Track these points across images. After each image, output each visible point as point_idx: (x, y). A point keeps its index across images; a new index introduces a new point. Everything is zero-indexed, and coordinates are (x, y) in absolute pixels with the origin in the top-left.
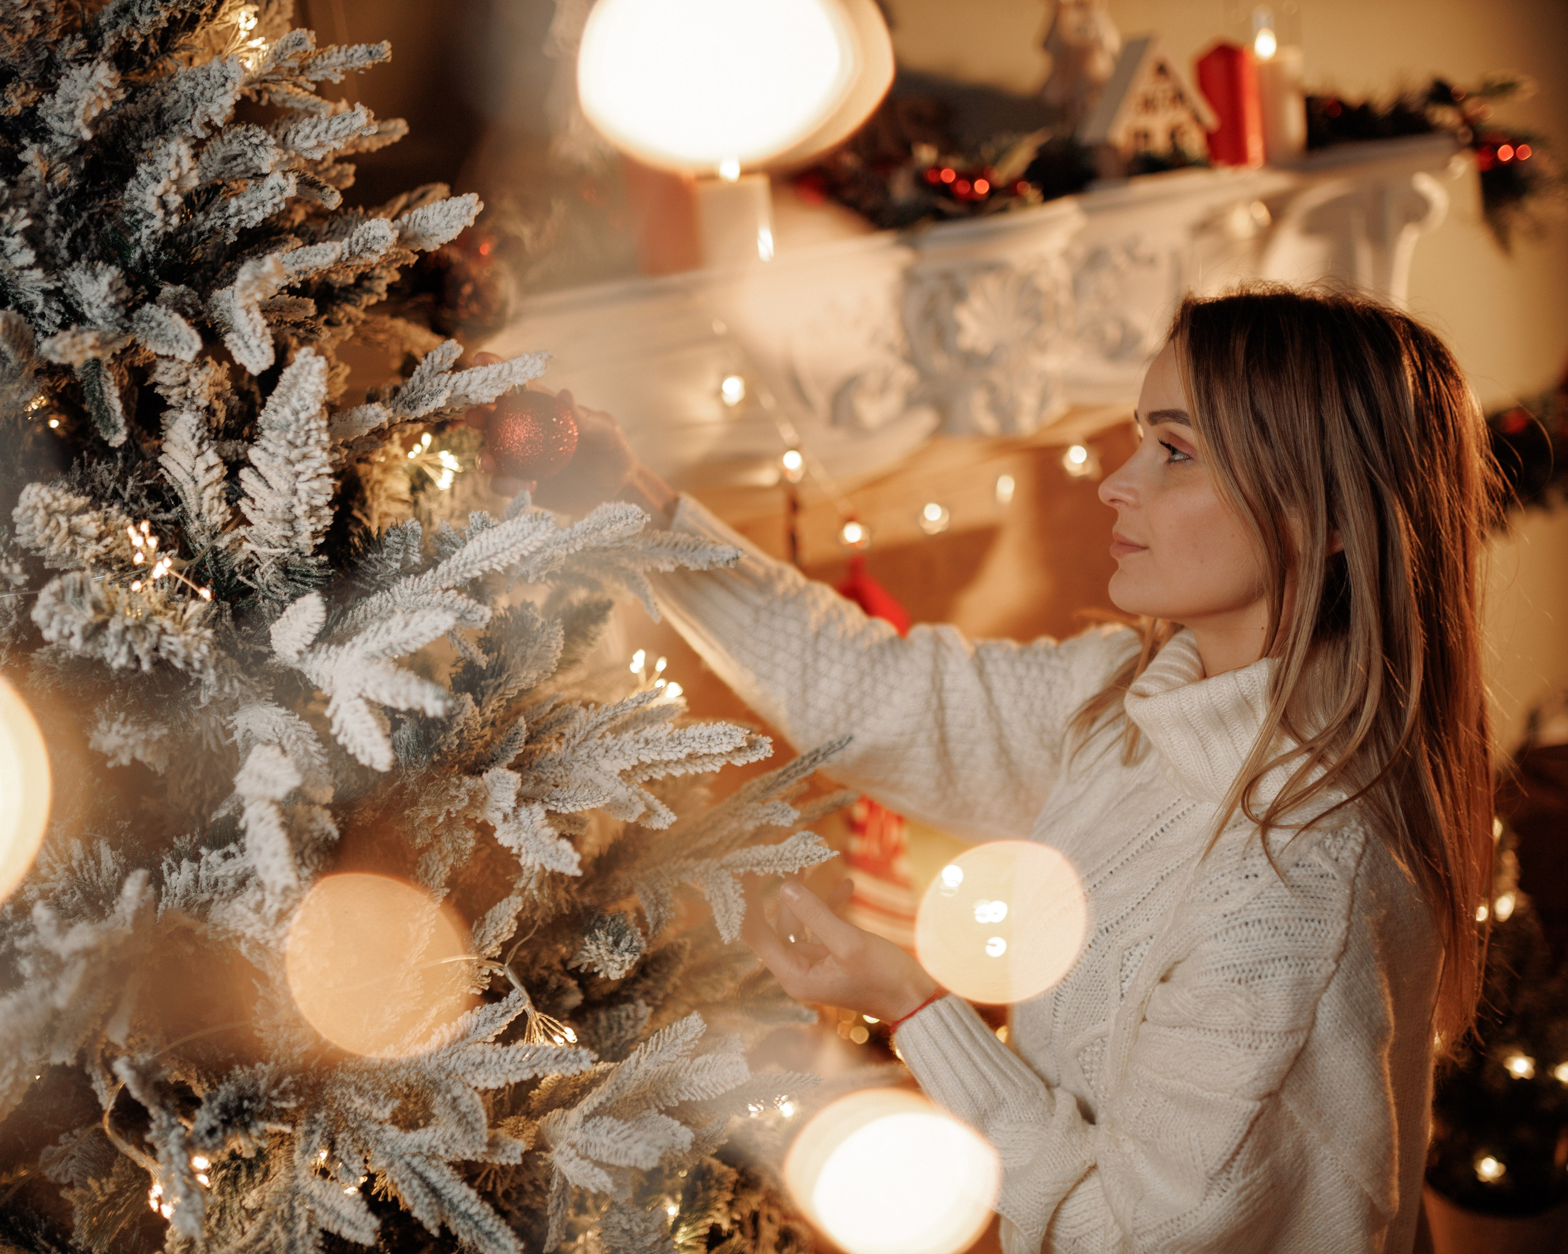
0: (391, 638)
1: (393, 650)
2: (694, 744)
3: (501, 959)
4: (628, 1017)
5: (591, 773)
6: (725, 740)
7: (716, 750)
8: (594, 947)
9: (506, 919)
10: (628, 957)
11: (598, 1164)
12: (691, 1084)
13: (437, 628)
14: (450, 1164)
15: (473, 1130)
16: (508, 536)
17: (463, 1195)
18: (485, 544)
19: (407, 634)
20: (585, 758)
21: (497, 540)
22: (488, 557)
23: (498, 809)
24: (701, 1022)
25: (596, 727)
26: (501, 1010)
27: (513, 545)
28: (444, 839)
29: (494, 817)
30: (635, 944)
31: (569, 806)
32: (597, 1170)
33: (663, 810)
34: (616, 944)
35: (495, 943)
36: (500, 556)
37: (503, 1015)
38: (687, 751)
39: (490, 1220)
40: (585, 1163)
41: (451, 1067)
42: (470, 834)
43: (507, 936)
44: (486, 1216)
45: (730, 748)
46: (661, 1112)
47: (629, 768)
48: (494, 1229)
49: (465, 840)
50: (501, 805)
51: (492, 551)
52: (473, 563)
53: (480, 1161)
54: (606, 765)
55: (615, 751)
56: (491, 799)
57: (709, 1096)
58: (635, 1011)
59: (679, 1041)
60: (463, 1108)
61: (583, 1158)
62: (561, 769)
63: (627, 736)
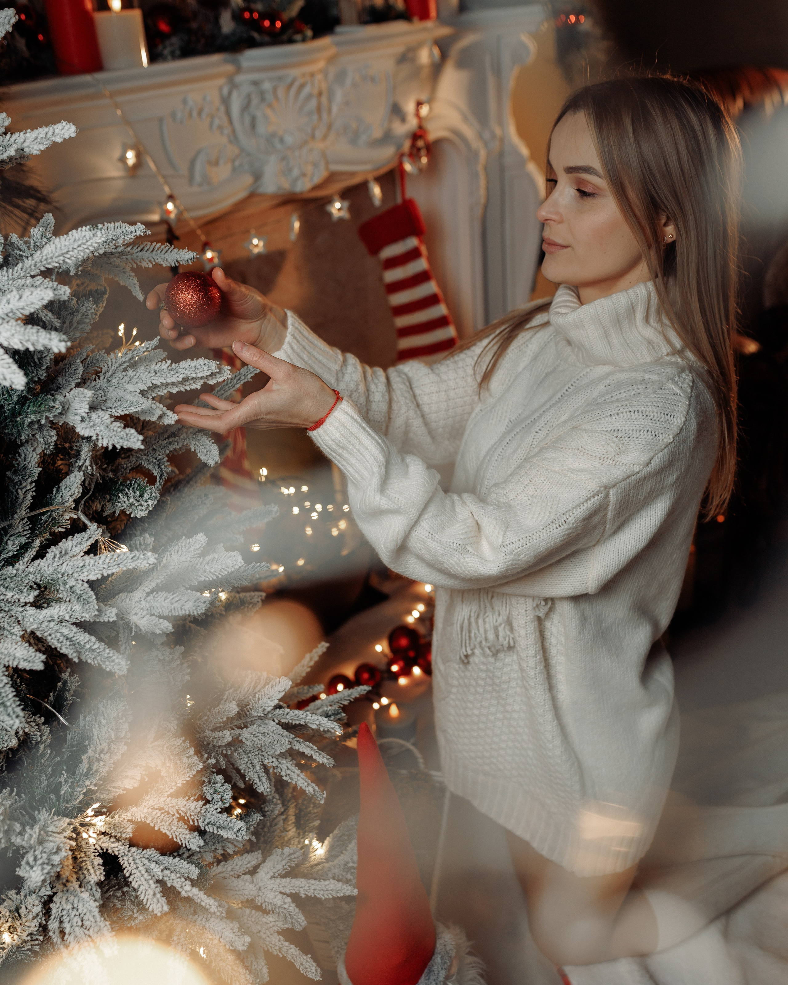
0: (11, 306)
1: (14, 314)
2: (186, 372)
3: (76, 509)
4: (140, 544)
5: (121, 393)
6: (206, 368)
7: (200, 375)
8: (126, 499)
9: (75, 485)
10: (150, 502)
11: (160, 617)
12: (205, 571)
13: (42, 299)
14: (74, 624)
15: (88, 603)
16: (75, 240)
17: (87, 639)
18: (59, 246)
19: (22, 304)
20: (116, 384)
21: (67, 243)
22: (63, 254)
23: (77, 414)
24: (204, 537)
25: (120, 365)
26: (86, 536)
27: (79, 246)
28: (38, 436)
29: (73, 420)
30: (154, 494)
31: (119, 411)
32: (161, 620)
33: (169, 413)
34: (141, 496)
35: (71, 500)
36: (71, 253)
37: (88, 540)
38: (182, 376)
39: (107, 651)
40: (154, 617)
41: (63, 571)
42: (53, 433)
43: (77, 495)
44: (104, 649)
45: (209, 373)
46: (187, 589)
47: (146, 389)
48: (111, 655)
49: (51, 436)
50: (79, 411)
51: (65, 251)
52: (52, 258)
53: (92, 621)
54: (130, 387)
55: (135, 379)
56: (71, 409)
57: (217, 577)
58: (144, 540)
59: (191, 549)
60: (78, 592)
61: (151, 615)
62: (101, 392)
63: (141, 370)
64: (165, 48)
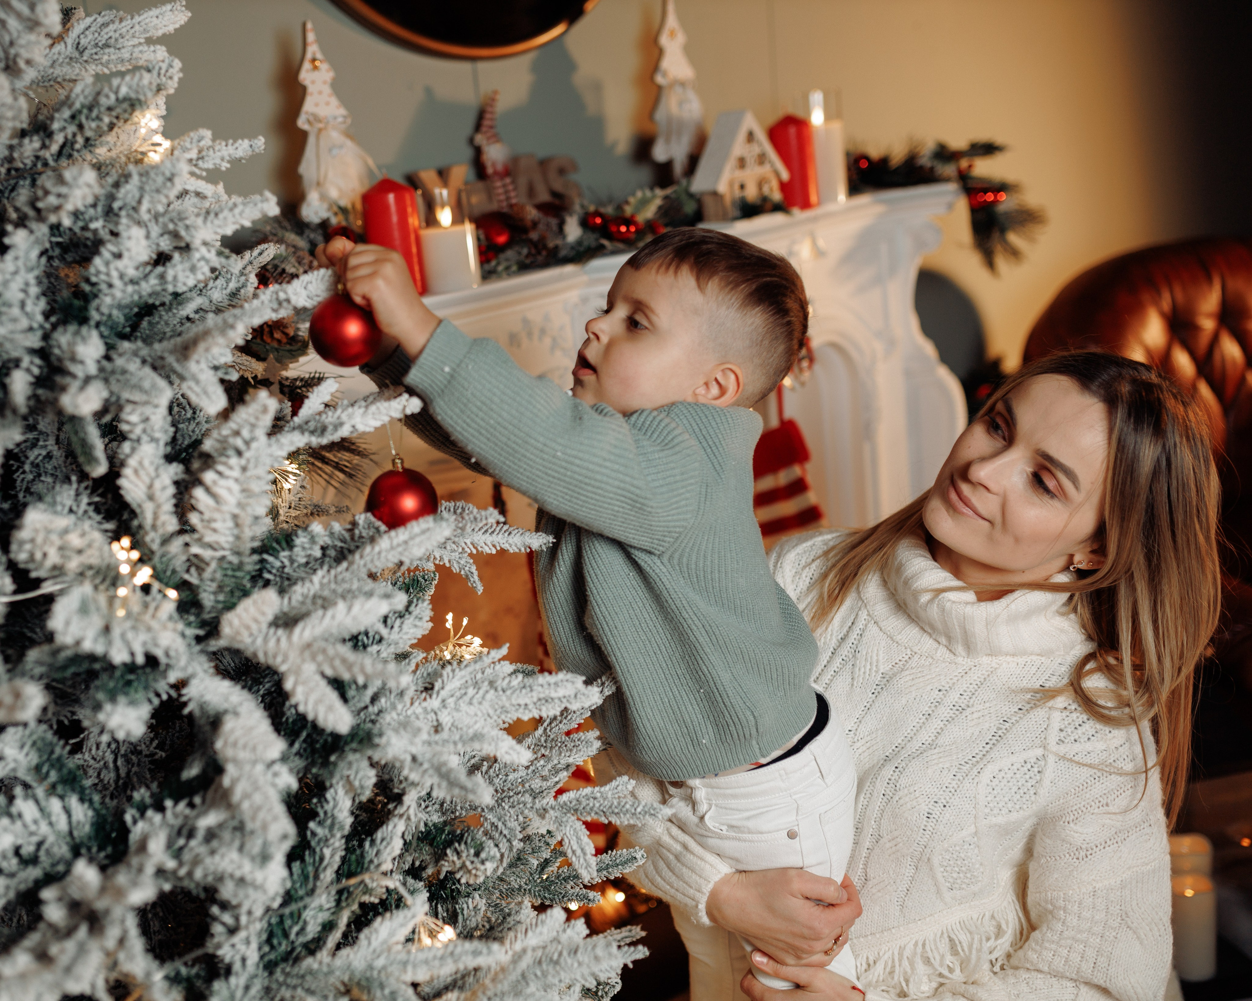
7: (561, 695)
8: (455, 858)
34: (476, 855)
43: (397, 852)
45: (572, 693)
64: (498, 264)
